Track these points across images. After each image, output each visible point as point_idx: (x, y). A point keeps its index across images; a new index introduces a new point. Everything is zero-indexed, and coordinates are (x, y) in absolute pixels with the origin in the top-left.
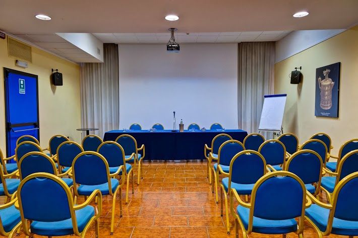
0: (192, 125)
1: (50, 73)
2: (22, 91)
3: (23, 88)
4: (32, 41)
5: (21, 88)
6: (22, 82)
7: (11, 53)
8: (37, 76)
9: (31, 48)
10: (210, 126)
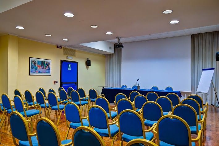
0: (154, 87)
1: (86, 60)
2: (69, 69)
3: (70, 68)
4: (76, 48)
5: (69, 67)
6: (69, 65)
7: (65, 54)
8: (78, 62)
9: (75, 50)
10: (165, 88)
